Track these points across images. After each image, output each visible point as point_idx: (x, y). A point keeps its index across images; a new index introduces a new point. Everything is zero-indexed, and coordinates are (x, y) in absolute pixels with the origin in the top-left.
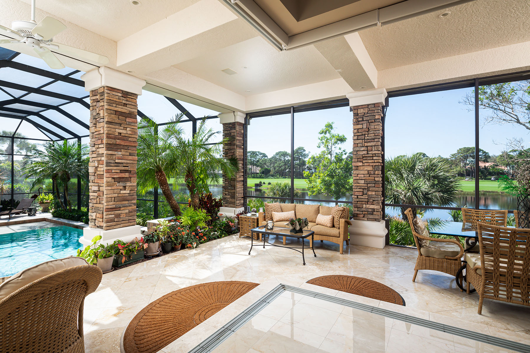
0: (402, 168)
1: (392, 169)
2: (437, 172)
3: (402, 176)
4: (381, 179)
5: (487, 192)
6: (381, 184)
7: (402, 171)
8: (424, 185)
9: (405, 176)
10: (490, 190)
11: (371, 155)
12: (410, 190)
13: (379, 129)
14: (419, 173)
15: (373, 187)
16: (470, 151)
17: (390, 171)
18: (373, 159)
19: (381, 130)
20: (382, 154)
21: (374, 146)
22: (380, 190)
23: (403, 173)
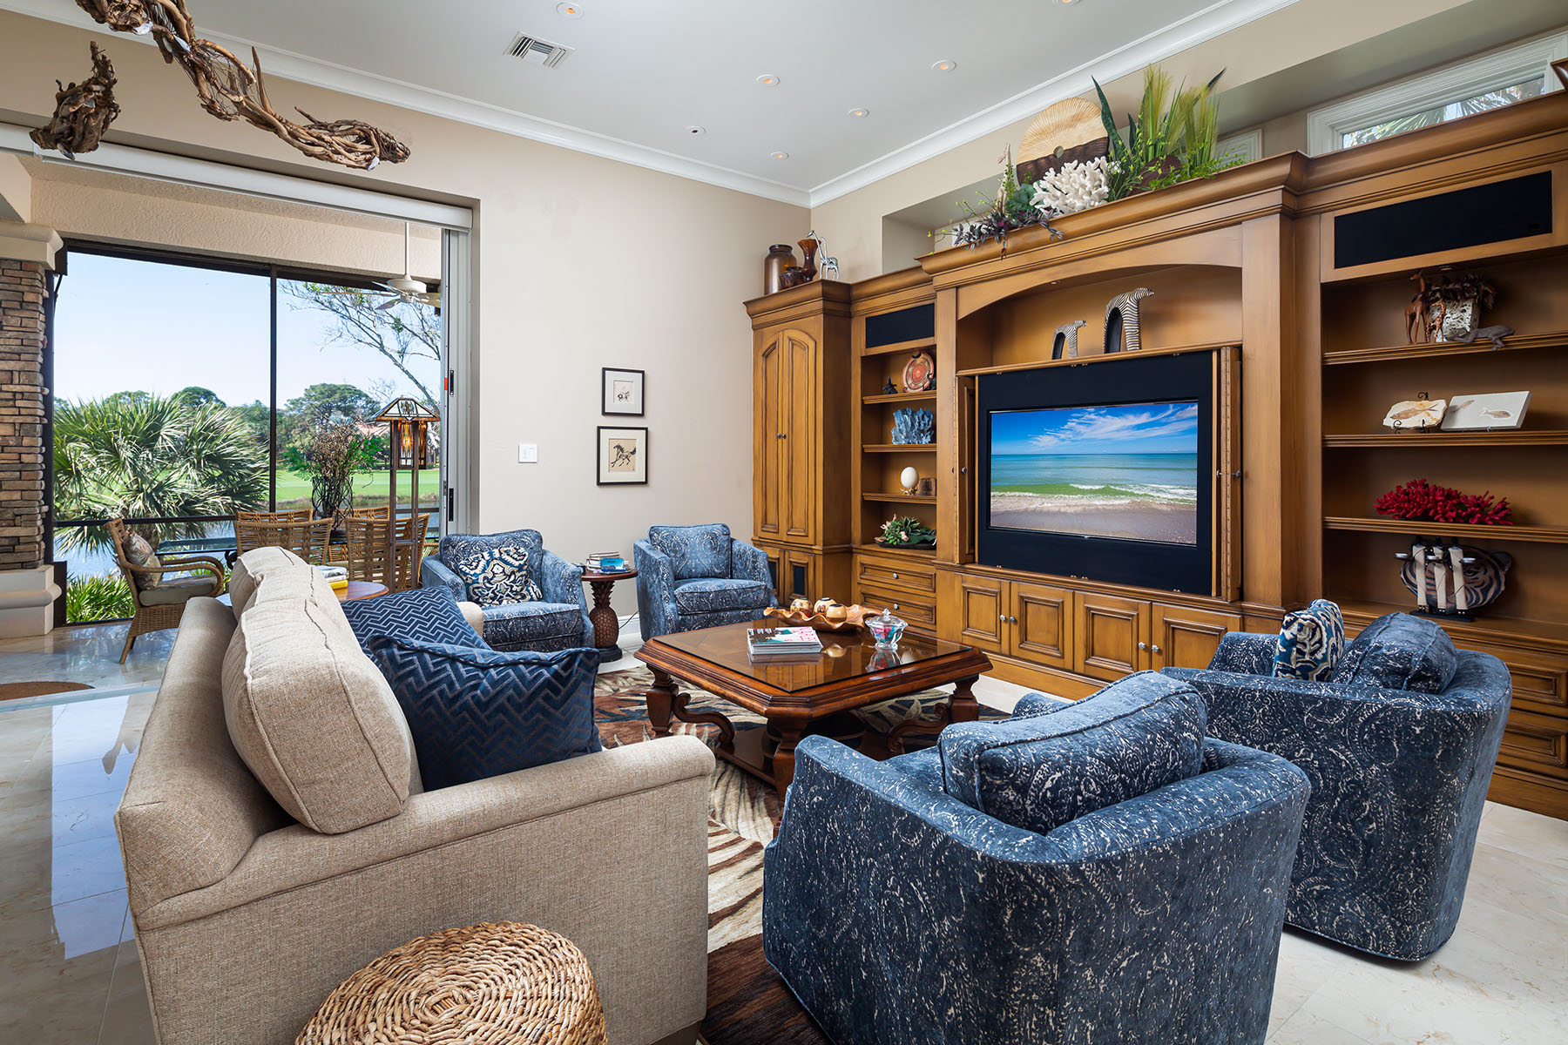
0: (117, 433)
1: (83, 434)
2: (217, 445)
3: (117, 455)
4: (40, 459)
5: (370, 498)
6: (41, 473)
7: (116, 440)
8: (184, 481)
9: (126, 454)
10: (377, 495)
11: (10, 396)
12: (141, 495)
13: (36, 330)
14: (169, 447)
15: (14, 480)
16: (337, 396)
17: (73, 440)
18: (15, 407)
19: (42, 333)
20: (44, 396)
21: (19, 372)
22: (38, 487)
23: (118, 448)
